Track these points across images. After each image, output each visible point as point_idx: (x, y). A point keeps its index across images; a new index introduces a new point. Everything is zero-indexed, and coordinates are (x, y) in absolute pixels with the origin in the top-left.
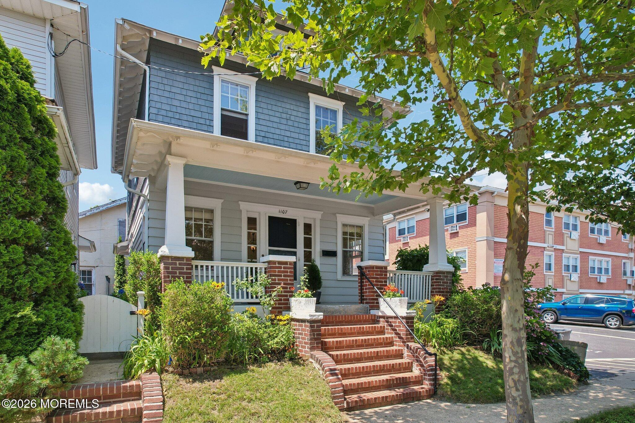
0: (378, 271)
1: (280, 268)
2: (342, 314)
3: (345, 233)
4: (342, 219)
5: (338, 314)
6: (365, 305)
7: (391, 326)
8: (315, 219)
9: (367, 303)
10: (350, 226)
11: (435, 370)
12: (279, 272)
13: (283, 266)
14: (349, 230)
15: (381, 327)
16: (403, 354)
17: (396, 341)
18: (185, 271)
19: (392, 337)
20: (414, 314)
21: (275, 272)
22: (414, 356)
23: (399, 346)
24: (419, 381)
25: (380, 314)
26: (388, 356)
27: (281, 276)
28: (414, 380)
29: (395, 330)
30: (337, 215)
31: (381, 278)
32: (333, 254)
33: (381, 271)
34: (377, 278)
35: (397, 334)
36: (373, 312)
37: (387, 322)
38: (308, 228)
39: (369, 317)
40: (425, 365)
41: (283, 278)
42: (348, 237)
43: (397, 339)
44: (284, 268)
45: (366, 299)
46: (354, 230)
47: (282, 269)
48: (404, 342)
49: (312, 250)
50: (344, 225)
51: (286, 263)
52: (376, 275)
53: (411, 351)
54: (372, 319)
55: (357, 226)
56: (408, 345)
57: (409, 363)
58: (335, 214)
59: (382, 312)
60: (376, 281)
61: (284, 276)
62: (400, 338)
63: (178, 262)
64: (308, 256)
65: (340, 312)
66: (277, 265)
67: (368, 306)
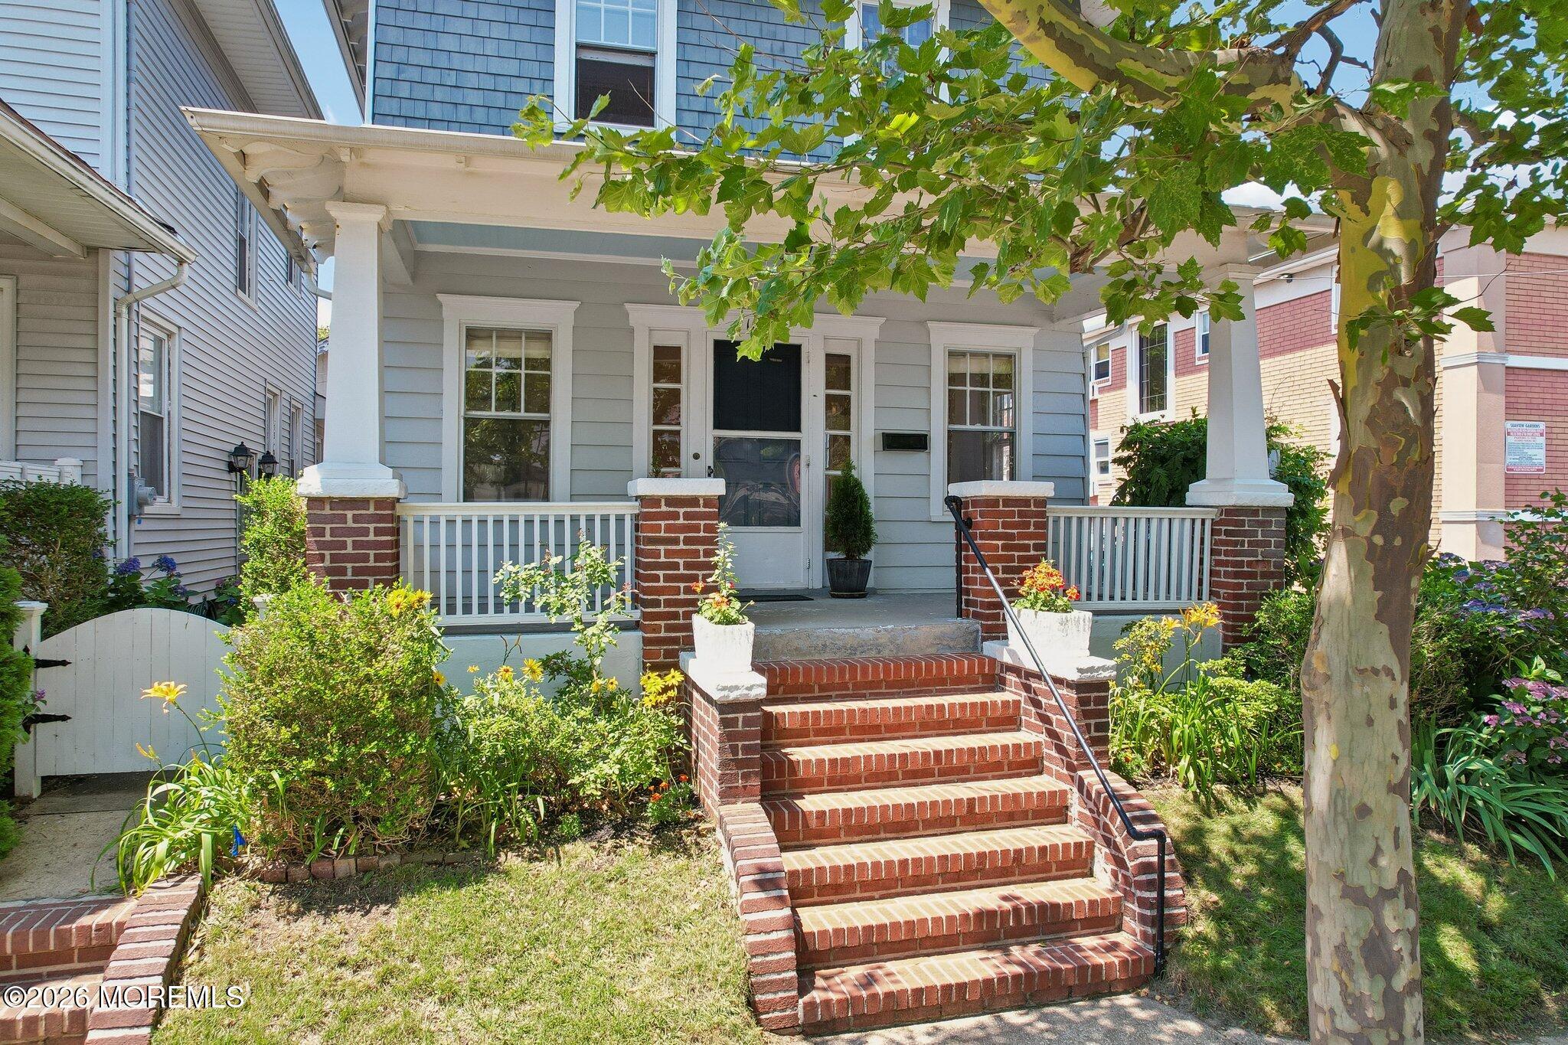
0: (1012, 514)
1: (675, 516)
2: (886, 653)
3: (955, 379)
4: (945, 337)
5: (873, 653)
6: (965, 622)
7: (1037, 704)
8: (859, 342)
9: (976, 615)
10: (974, 355)
11: (1161, 884)
12: (668, 529)
13: (682, 511)
14: (969, 367)
15: (1005, 704)
16: (1067, 808)
17: (1051, 758)
18: (372, 537)
19: (1038, 744)
20: (1106, 674)
21: (658, 528)
22: (1097, 822)
23: (1059, 777)
24: (1102, 919)
25: (1007, 659)
26: (1014, 814)
27: (676, 541)
28: (1086, 913)
29: (1045, 720)
30: (930, 324)
31: (1022, 536)
32: (917, 442)
33: (1021, 514)
34: (1011, 537)
35: (1052, 734)
36: (990, 648)
37: (1027, 688)
38: (839, 369)
39: (971, 668)
40: (1130, 864)
41: (682, 546)
42: (968, 388)
43: (1054, 753)
44: (687, 516)
45: (974, 604)
46: (992, 368)
47: (681, 521)
48: (1071, 768)
49: (853, 433)
50: (953, 354)
51: (693, 501)
52: (1005, 525)
53: (1091, 805)
54: (984, 675)
55: (996, 356)
56: (1081, 779)
57: (1078, 845)
58: (923, 323)
59: (1012, 653)
60: (1005, 547)
61: (687, 541)
62: (1061, 750)
63: (350, 514)
64: (839, 450)
65: (879, 648)
66: (664, 508)
67: (977, 625)
